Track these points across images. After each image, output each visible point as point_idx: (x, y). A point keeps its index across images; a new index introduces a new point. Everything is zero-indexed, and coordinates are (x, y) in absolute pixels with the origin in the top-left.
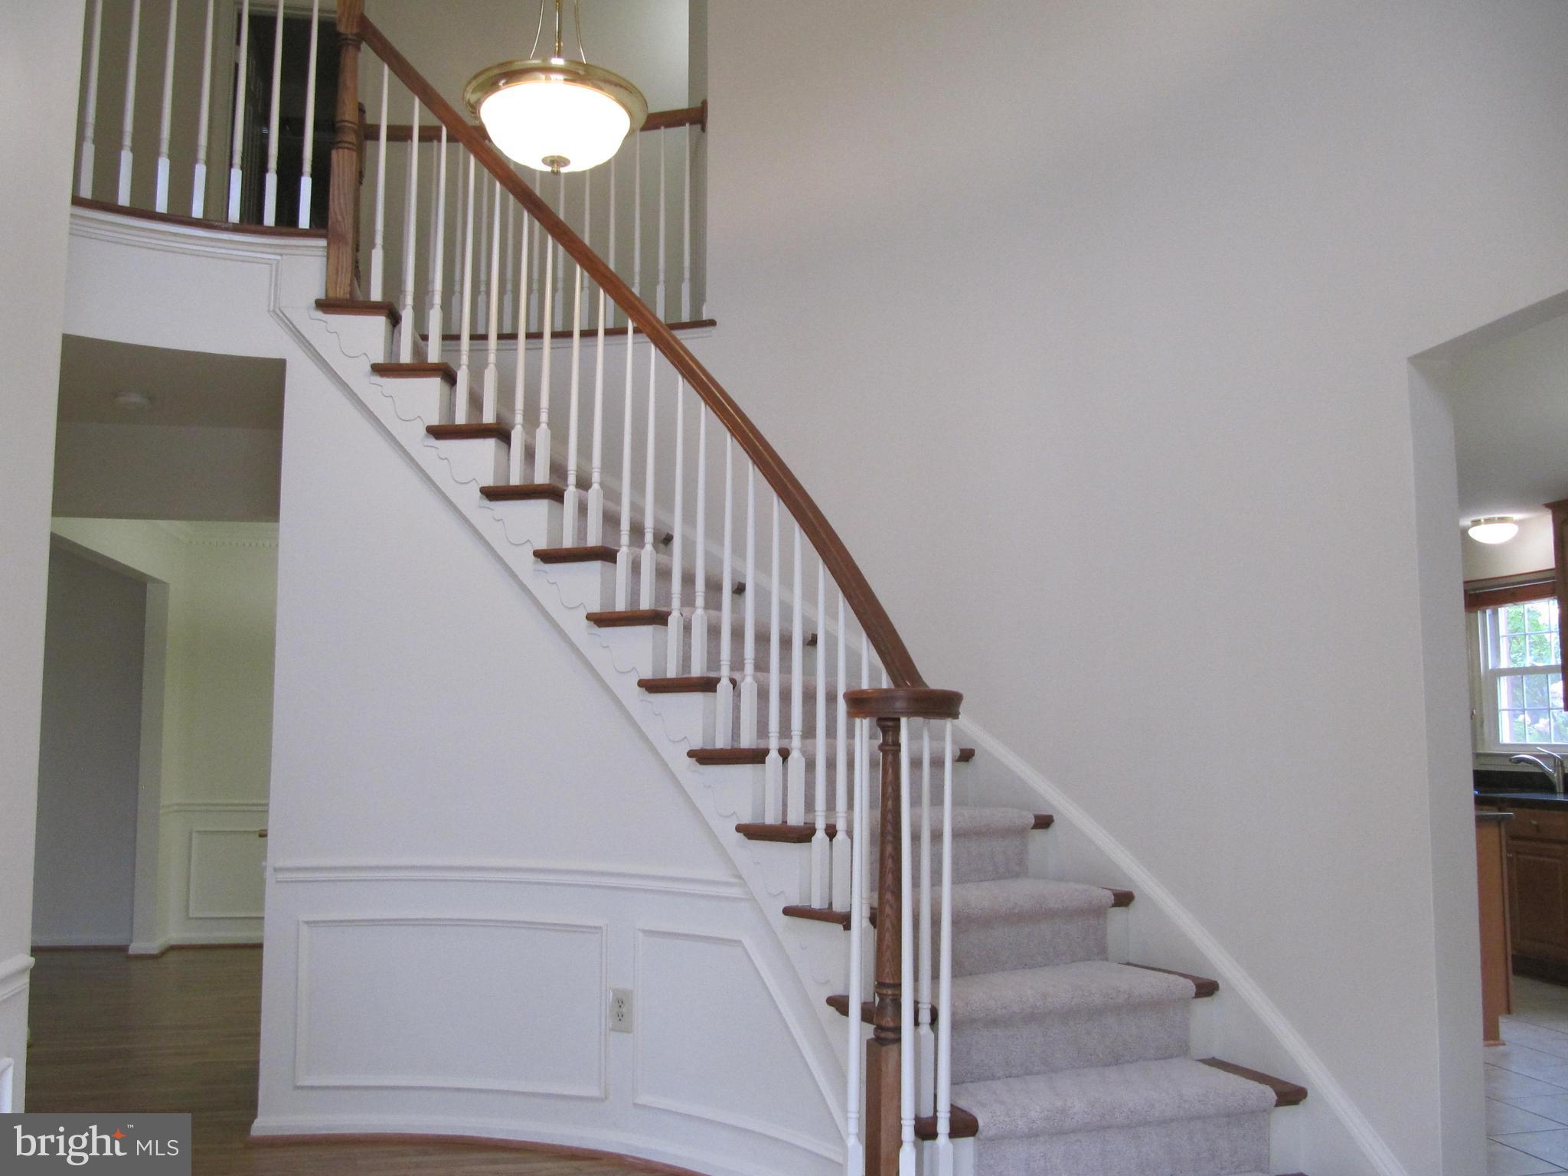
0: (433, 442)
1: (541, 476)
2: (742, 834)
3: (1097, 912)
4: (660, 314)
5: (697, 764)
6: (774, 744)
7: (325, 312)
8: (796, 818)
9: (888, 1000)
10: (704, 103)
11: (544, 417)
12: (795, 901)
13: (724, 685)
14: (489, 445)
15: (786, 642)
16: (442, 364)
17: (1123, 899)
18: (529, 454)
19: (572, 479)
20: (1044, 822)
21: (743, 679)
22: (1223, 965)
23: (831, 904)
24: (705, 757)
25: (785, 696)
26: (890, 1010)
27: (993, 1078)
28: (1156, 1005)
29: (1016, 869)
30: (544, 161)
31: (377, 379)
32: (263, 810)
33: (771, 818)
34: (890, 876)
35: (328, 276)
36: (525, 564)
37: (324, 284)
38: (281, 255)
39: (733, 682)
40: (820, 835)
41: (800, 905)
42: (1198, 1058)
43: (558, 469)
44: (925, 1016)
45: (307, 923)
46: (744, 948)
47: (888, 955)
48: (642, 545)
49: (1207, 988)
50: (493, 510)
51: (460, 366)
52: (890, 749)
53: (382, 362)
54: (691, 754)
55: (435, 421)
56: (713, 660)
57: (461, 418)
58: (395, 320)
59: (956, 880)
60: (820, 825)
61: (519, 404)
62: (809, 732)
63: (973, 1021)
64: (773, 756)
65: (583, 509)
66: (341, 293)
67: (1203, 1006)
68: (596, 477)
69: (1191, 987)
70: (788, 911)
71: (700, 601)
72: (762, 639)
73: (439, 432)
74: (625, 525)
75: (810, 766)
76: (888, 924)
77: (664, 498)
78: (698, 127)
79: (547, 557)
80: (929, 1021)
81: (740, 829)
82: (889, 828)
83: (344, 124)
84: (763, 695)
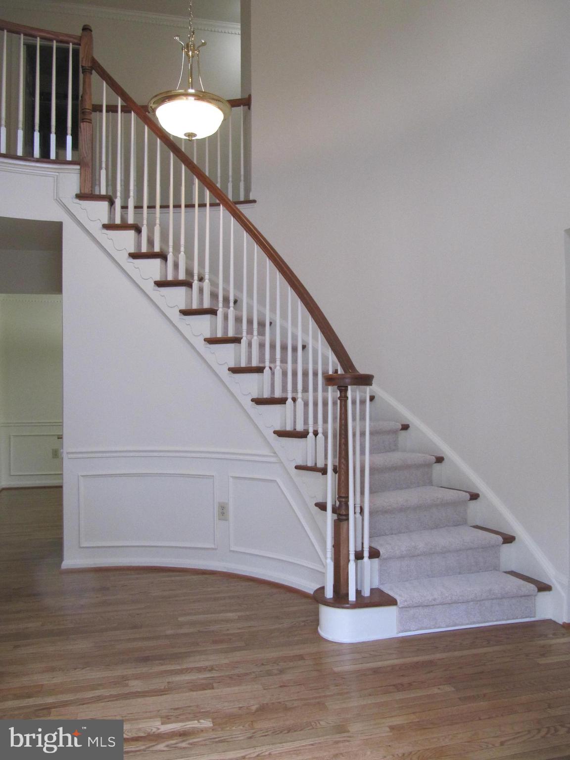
0: (131, 260)
1: (182, 276)
2: (276, 435)
3: (429, 465)
4: (230, 196)
5: (255, 405)
6: (290, 396)
7: (80, 200)
8: (300, 428)
9: (343, 503)
10: (250, 96)
11: (182, 249)
12: (300, 463)
13: (267, 370)
14: (157, 262)
15: (295, 349)
16: (135, 224)
17: (440, 460)
18: (176, 266)
19: (196, 278)
20: (405, 427)
21: (275, 367)
22: (481, 486)
23: (316, 464)
24: (259, 401)
25: (295, 374)
26: (344, 507)
27: (386, 535)
28: (454, 504)
29: (394, 448)
30: (185, 135)
31: (105, 231)
32: (61, 425)
33: (289, 428)
34: (343, 452)
35: (80, 182)
36: (175, 316)
37: (79, 187)
38: (58, 172)
39: (270, 368)
40: (311, 435)
41: (302, 464)
42: (472, 525)
43: (189, 273)
44: (358, 510)
45: (82, 476)
46: (277, 483)
47: (343, 484)
48: (229, 307)
49: (474, 497)
50: (160, 291)
51: (143, 225)
52: (343, 399)
53: (107, 223)
54: (253, 400)
55: (132, 250)
56: (262, 358)
57: (144, 249)
58: (112, 203)
59: (371, 453)
60: (311, 430)
61: (171, 243)
62: (305, 390)
63: (377, 512)
64: (290, 401)
65: (201, 291)
66: (87, 191)
67: (473, 503)
68: (207, 277)
69: (468, 496)
70: (297, 467)
71: (255, 333)
72: (284, 348)
73: (135, 256)
74: (221, 298)
75: (306, 404)
76: (343, 472)
77: (238, 286)
78: (247, 107)
79: (185, 313)
80: (360, 512)
81: (275, 432)
82: (343, 432)
83: (85, 110)
84: (284, 374)
